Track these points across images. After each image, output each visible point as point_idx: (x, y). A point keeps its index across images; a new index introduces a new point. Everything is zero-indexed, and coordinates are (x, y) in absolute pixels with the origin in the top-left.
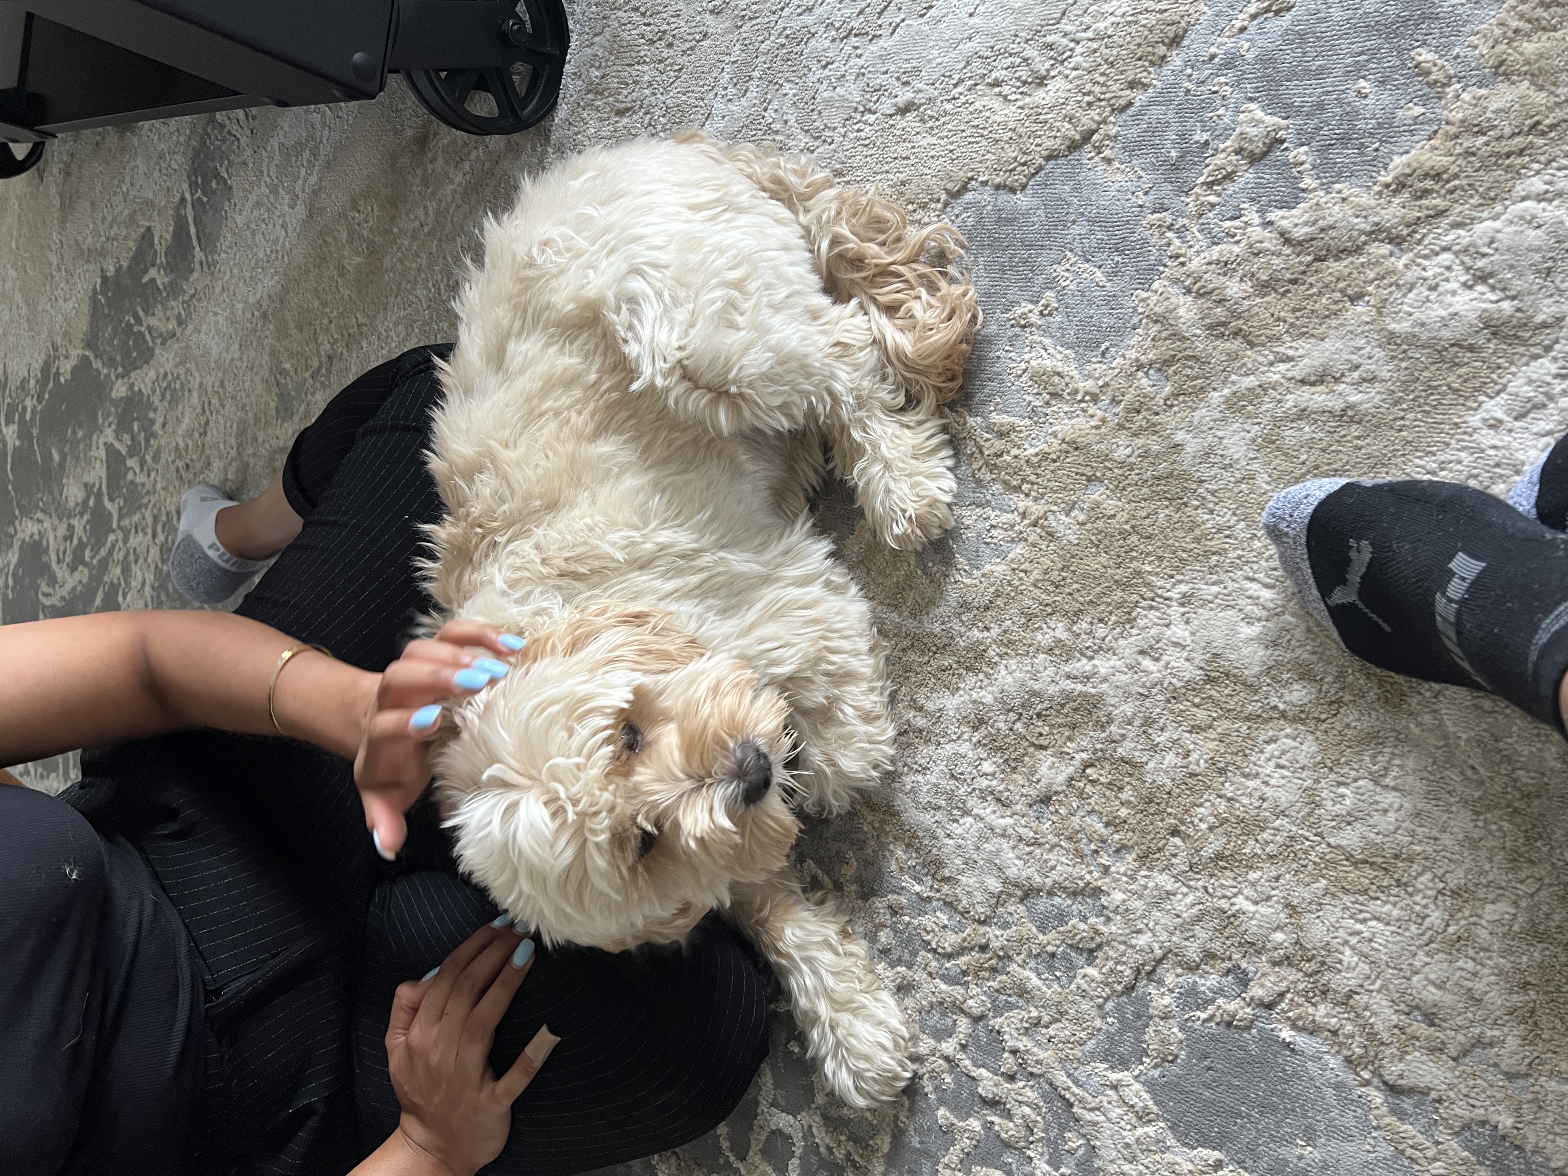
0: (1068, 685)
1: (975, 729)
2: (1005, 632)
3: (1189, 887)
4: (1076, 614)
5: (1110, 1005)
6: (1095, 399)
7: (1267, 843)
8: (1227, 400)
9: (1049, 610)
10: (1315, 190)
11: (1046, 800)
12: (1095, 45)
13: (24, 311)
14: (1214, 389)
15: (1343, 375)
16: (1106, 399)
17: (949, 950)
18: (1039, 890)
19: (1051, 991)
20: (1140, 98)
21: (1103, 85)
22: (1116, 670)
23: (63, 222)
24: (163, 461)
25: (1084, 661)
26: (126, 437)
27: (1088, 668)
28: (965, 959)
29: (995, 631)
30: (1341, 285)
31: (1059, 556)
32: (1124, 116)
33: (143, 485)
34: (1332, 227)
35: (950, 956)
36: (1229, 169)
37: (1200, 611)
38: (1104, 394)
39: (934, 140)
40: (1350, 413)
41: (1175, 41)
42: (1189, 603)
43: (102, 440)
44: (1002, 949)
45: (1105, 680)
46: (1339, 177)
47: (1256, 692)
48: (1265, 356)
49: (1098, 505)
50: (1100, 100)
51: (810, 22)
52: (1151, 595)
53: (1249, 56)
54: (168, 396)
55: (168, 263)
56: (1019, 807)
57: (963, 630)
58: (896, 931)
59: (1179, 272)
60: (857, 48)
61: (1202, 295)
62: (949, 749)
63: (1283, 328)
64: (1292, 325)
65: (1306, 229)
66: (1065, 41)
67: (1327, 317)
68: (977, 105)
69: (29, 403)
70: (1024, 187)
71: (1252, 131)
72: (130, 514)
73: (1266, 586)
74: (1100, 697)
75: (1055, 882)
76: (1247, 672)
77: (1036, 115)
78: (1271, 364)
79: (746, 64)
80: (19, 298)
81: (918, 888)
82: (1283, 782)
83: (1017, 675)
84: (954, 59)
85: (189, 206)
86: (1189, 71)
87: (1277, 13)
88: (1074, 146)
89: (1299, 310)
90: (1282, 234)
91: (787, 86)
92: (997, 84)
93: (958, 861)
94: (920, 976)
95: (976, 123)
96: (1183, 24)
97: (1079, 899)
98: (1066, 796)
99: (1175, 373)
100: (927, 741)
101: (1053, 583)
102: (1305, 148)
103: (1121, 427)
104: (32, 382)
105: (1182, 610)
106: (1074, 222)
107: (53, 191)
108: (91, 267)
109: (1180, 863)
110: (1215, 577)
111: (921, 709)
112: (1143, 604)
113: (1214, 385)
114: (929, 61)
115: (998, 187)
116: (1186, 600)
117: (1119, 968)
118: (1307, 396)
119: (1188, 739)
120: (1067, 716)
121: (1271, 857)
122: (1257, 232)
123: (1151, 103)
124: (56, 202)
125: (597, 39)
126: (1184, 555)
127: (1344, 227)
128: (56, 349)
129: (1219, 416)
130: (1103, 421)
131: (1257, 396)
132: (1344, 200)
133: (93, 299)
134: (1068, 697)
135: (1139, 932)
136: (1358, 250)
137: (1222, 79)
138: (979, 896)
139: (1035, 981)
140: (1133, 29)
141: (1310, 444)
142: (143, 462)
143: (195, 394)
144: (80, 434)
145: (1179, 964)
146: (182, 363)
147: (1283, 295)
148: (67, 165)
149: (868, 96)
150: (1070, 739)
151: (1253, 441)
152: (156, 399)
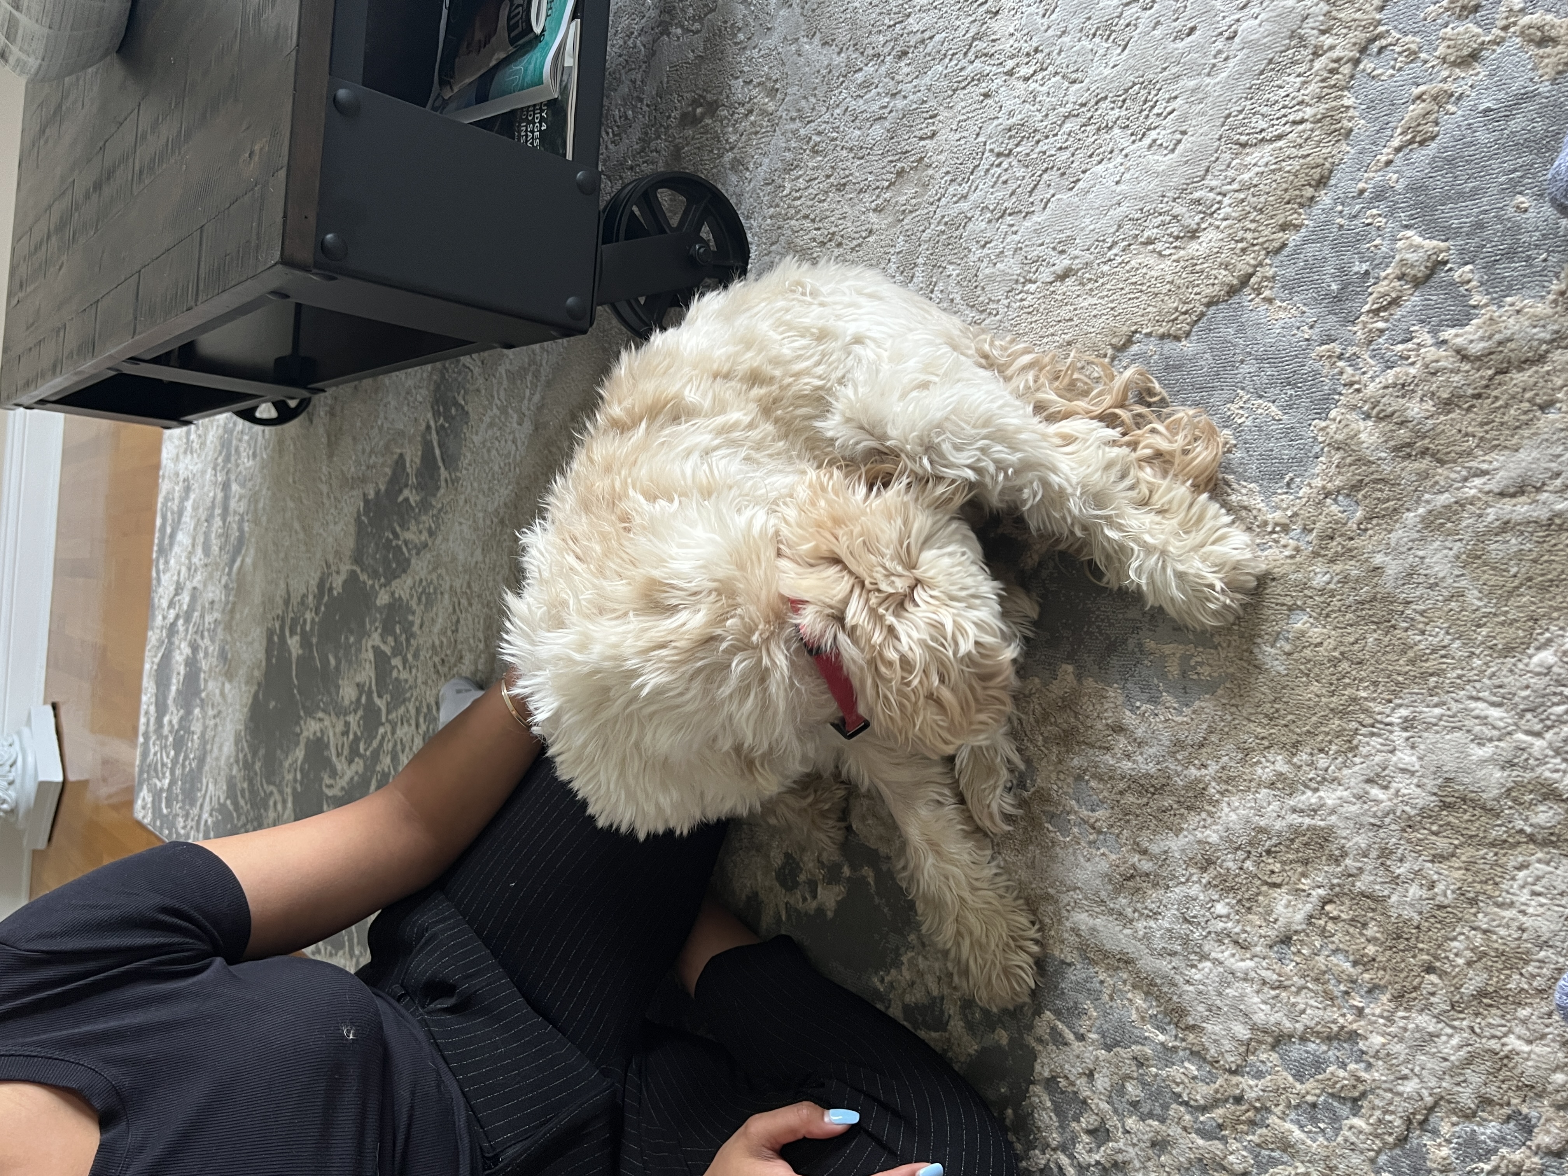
0: (1295, 819)
1: (1204, 869)
2: (1223, 768)
3: (1453, 1027)
4: (1294, 746)
5: (1382, 1159)
6: (1286, 529)
7: (1534, 977)
8: (1423, 519)
9: (1266, 743)
10: (1486, 305)
11: (1286, 940)
12: (1242, 196)
13: (301, 536)
14: (1408, 510)
15: (1544, 484)
16: (1297, 528)
17: (1202, 1102)
18: (1291, 1036)
19: (1317, 1145)
20: (1293, 238)
21: (1254, 231)
22: (1344, 801)
23: (330, 456)
24: (422, 658)
25: (1309, 793)
26: (390, 640)
27: (1313, 800)
28: (1220, 1111)
29: (1213, 768)
30: (1528, 395)
31: (1271, 688)
32: (1280, 257)
33: (406, 681)
34: (1510, 340)
35: (1204, 1109)
36: (1394, 295)
37: (1426, 734)
38: (1295, 523)
39: (1094, 301)
40: (1558, 521)
41: (1322, 182)
42: (1412, 727)
43: (370, 644)
44: (1258, 1100)
45: (1333, 812)
46: (1509, 290)
47: (1498, 816)
48: (1458, 472)
49: (1303, 633)
50: (1253, 245)
51: (966, 208)
52: (1371, 721)
53: (1399, 187)
54: (424, 599)
55: (419, 483)
56: (1258, 949)
57: (1179, 768)
58: (1144, 1084)
59: (1355, 399)
60: (1012, 225)
61: (1382, 419)
62: (1178, 892)
63: (1472, 442)
64: (1482, 439)
65: (1482, 345)
66: (1212, 195)
67: (1517, 428)
68: (1133, 262)
69: (308, 616)
70: (1188, 334)
71: (1411, 257)
72: (396, 708)
73: (1493, 704)
74: (1331, 829)
75: (1307, 1027)
76: (1484, 796)
77: (1192, 266)
78: (1466, 479)
79: (910, 253)
80: (297, 525)
81: (1161, 1038)
82: (1541, 910)
83: (1241, 811)
84: (1106, 224)
85: (434, 432)
86: (1340, 208)
87: (1422, 143)
88: (1233, 291)
89: (1487, 424)
90: (1458, 352)
91: (951, 267)
92: (1150, 242)
93: (1201, 1008)
94: (1175, 1131)
95: (1134, 280)
96: (1327, 165)
97: (1335, 1044)
98: (1307, 935)
99: (1365, 497)
100: (1155, 885)
101: (1266, 716)
102: (1470, 267)
103: (1316, 554)
104: (311, 597)
105: (1406, 734)
106: (1242, 362)
107: (321, 430)
108: (355, 493)
109: (1440, 1002)
110: (1436, 699)
111: (1145, 852)
112: (1363, 731)
113: (1407, 505)
114: (1083, 229)
115: (1162, 337)
116: (1408, 724)
117: (1388, 1117)
118: (1508, 508)
119: (1431, 870)
120: (1298, 851)
121: (1541, 991)
122: (1431, 353)
123: (1305, 241)
124: (324, 440)
125: (774, 248)
126: (1400, 679)
127: (1523, 338)
128: (328, 566)
129: (1417, 535)
130: (1297, 550)
131: (1456, 513)
132: (1518, 312)
133: (358, 520)
134: (1296, 831)
135: (1405, 1078)
136: (1541, 359)
137: (1375, 211)
138: (1227, 1045)
139: (1298, 1134)
140: (1277, 177)
141: (1519, 556)
142: (405, 661)
143: (446, 596)
144: (352, 639)
145: (1454, 1112)
146: (435, 569)
147: (1469, 410)
148: (332, 408)
149: (1027, 268)
150: (1304, 875)
151: (1457, 557)
152: (413, 603)
